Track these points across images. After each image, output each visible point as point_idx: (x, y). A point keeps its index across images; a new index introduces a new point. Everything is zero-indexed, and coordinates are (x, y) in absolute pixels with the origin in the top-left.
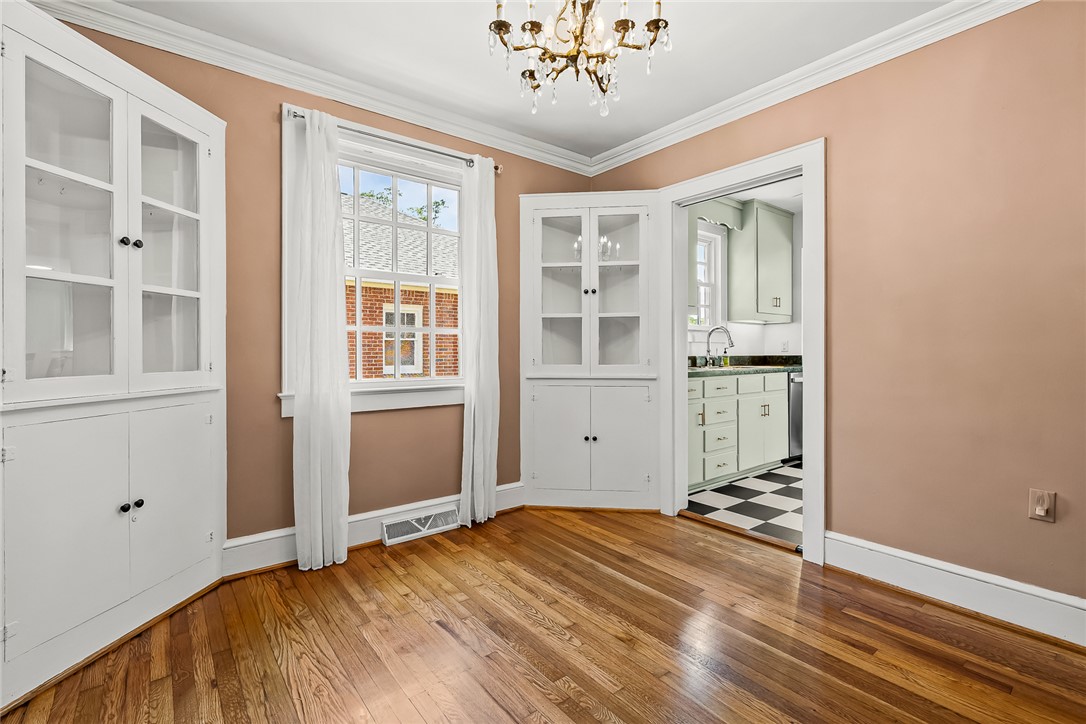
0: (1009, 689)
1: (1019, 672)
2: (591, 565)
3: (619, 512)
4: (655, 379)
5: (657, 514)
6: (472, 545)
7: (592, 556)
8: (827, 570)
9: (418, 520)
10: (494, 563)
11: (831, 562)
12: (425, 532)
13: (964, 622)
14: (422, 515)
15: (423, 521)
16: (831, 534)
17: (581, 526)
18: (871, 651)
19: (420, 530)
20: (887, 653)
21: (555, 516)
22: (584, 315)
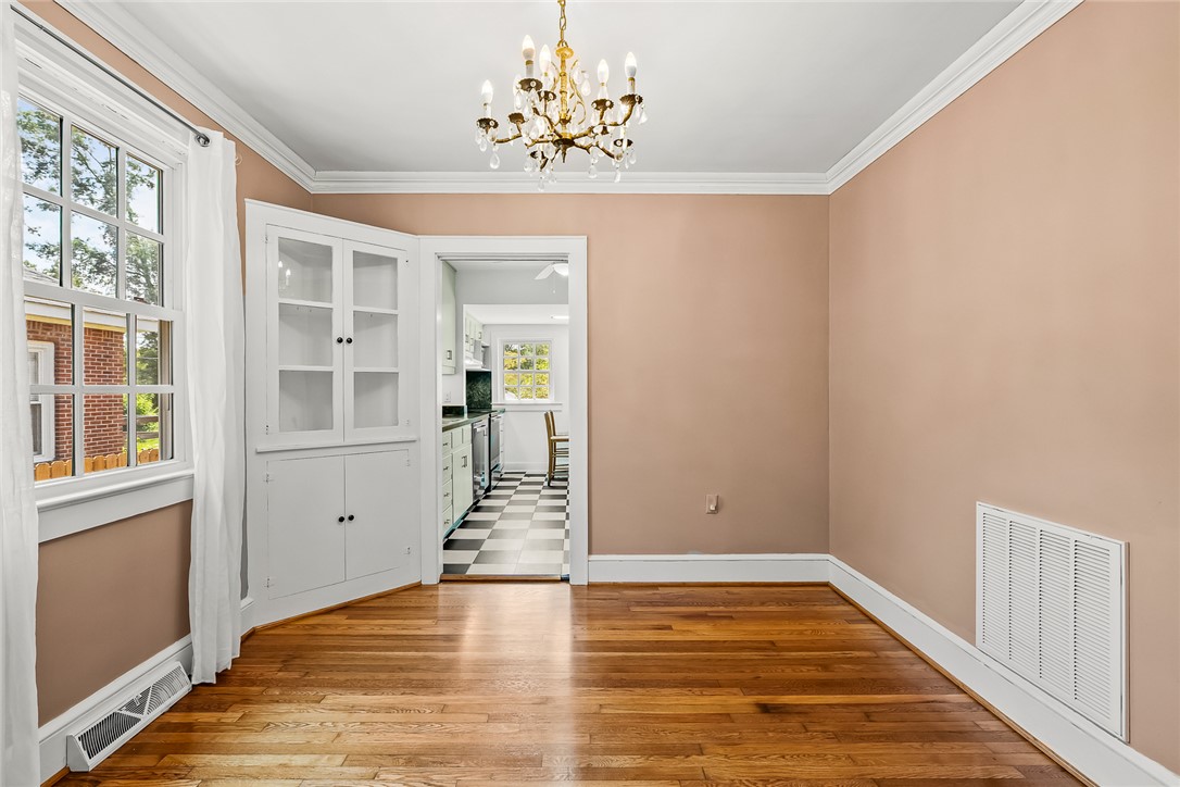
0: (731, 618)
1: (726, 606)
2: (425, 658)
3: (379, 597)
4: (414, 441)
5: (418, 586)
6: (246, 701)
7: (417, 649)
8: (591, 586)
9: (131, 706)
10: (317, 705)
11: (594, 580)
12: (146, 718)
13: (683, 591)
14: (134, 693)
15: (136, 706)
16: (593, 557)
17: (360, 625)
18: (670, 628)
19: (138, 720)
20: (678, 625)
21: (313, 627)
22: (336, 368)
